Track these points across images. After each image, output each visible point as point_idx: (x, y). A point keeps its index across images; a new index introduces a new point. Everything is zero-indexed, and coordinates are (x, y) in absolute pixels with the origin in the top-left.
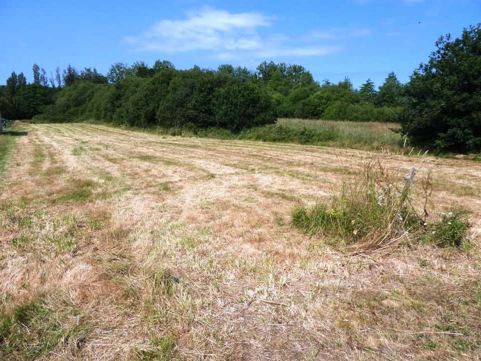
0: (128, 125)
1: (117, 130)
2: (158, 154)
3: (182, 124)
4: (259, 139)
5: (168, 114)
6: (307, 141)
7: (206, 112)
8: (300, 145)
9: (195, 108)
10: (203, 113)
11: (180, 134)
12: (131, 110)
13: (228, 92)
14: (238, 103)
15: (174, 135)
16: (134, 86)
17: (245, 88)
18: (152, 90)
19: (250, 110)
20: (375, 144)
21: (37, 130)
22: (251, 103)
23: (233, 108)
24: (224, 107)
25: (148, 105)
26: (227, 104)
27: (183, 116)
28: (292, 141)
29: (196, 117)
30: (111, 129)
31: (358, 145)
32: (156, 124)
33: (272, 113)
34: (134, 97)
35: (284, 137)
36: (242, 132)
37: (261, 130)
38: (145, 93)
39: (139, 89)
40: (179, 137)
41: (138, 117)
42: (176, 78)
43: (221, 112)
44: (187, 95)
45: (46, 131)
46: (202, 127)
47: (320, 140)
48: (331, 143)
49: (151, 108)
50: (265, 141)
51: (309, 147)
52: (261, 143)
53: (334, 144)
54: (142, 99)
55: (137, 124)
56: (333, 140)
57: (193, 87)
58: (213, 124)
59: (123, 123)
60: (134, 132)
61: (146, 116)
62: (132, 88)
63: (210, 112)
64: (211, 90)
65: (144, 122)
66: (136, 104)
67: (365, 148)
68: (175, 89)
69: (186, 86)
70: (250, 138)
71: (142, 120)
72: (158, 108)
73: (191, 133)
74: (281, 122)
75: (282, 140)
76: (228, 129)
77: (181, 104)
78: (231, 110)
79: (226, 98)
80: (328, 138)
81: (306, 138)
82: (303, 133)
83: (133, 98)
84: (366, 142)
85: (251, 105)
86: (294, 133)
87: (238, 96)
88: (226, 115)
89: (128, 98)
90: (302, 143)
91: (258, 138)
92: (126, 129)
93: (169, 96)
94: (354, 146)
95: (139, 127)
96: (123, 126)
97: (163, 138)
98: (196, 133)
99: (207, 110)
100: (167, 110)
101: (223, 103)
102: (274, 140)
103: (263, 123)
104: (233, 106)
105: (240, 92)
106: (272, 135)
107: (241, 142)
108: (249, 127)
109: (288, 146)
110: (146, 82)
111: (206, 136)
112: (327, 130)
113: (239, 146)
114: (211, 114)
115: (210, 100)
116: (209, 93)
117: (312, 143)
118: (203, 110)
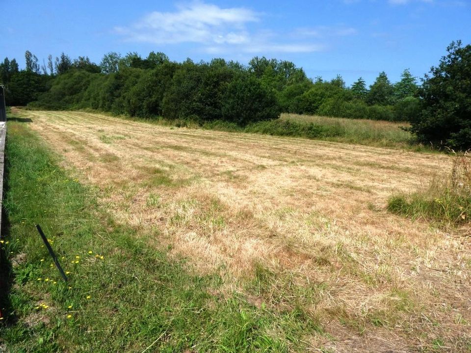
0: (129, 115)
1: (117, 119)
3: (186, 115)
4: (266, 133)
5: (172, 106)
6: (315, 136)
7: (212, 104)
8: (308, 140)
9: (200, 101)
10: (209, 105)
11: (185, 125)
12: (133, 100)
13: (235, 87)
14: (245, 98)
15: (179, 126)
16: (135, 77)
17: (251, 83)
18: (156, 81)
19: (256, 105)
20: (384, 141)
22: (257, 98)
23: (239, 102)
24: (231, 101)
25: (151, 96)
26: (233, 98)
27: (188, 108)
28: (300, 135)
29: (202, 109)
30: (111, 118)
31: (366, 141)
32: (158, 115)
33: (277, 107)
34: (135, 87)
35: (290, 131)
36: (248, 126)
37: (268, 124)
38: (148, 84)
39: (140, 80)
40: (185, 128)
41: (140, 108)
42: (180, 71)
43: (227, 106)
44: (192, 88)
46: (207, 119)
47: (327, 136)
48: (338, 138)
49: (153, 99)
50: (272, 134)
51: (315, 141)
52: (268, 136)
53: (342, 139)
54: (144, 90)
55: (138, 115)
56: (341, 136)
57: (198, 80)
58: (218, 117)
59: (122, 113)
60: (136, 122)
61: (148, 107)
62: (132, 78)
63: (215, 105)
64: (217, 84)
65: (146, 112)
66: (138, 95)
67: (376, 144)
68: (179, 82)
69: (191, 79)
70: (257, 132)
71: (144, 111)
72: (161, 99)
73: (197, 125)
74: (284, 116)
75: (289, 134)
76: (234, 122)
77: (187, 96)
78: (238, 105)
79: (232, 92)
80: (335, 134)
81: (314, 133)
82: (310, 129)
83: (135, 89)
84: (374, 139)
85: (258, 100)
86: (302, 128)
87: (244, 90)
88: (233, 108)
89: (128, 88)
90: (311, 138)
91: (265, 132)
92: (126, 119)
93: (173, 88)
94: (364, 142)
95: (140, 117)
96: (123, 116)
97: (171, 129)
98: (201, 125)
99: (213, 103)
100: (172, 101)
101: (229, 97)
102: (282, 134)
103: (268, 117)
104: (240, 101)
105: (246, 87)
106: (280, 130)
107: (249, 135)
108: (255, 121)
109: (299, 140)
110: (147, 75)
111: (212, 128)
112: (334, 126)
114: (216, 107)
115: (216, 93)
116: (214, 87)
117: (321, 138)
118: (209, 103)
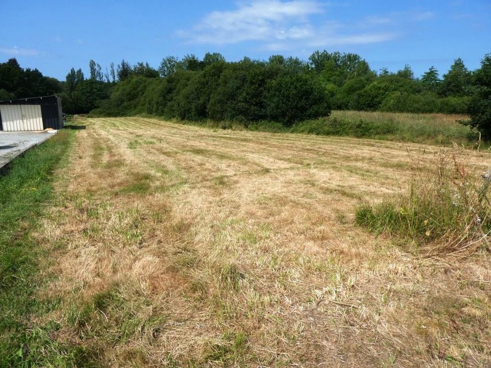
0: (179, 119)
1: (168, 123)
2: (210, 148)
3: (232, 117)
4: (312, 133)
5: (218, 107)
6: (363, 135)
7: (256, 104)
8: (355, 139)
9: (246, 101)
10: (254, 105)
11: (230, 127)
12: (182, 103)
13: (280, 84)
14: (291, 96)
15: (224, 128)
16: (185, 79)
17: (298, 79)
18: (203, 83)
19: (303, 103)
20: (440, 138)
21: (94, 124)
22: (304, 95)
23: (285, 100)
24: (275, 99)
25: (199, 98)
26: (278, 96)
27: (234, 109)
28: (347, 134)
29: (247, 109)
30: (163, 123)
31: (420, 139)
32: (206, 117)
33: (325, 105)
34: (185, 90)
35: (338, 130)
36: (294, 125)
37: (314, 123)
38: (196, 86)
39: (190, 82)
40: (230, 131)
41: (189, 111)
42: (227, 70)
43: (273, 105)
44: (238, 88)
45: (103, 125)
46: (253, 120)
47: (377, 133)
48: (389, 137)
49: (201, 101)
50: (318, 134)
51: (365, 141)
52: (314, 136)
53: (393, 137)
54: (192, 93)
55: (188, 118)
56: (392, 133)
57: (244, 80)
58: (264, 117)
59: (174, 117)
60: (185, 126)
61: (196, 109)
62: (183, 81)
63: (261, 105)
65: (195, 115)
66: (187, 98)
67: (429, 141)
68: (225, 82)
69: (237, 78)
70: (302, 131)
71: (193, 113)
72: (209, 101)
73: (242, 127)
74: (335, 114)
75: (336, 133)
76: (279, 122)
77: (232, 97)
78: (283, 103)
79: (277, 90)
80: (387, 132)
81: (363, 131)
82: (359, 126)
83: (184, 91)
84: (429, 136)
85: (304, 97)
86: (349, 126)
87: (290, 88)
88: (277, 107)
89: (179, 92)
90: (358, 137)
91: (311, 131)
92: (177, 122)
93: (220, 89)
94: (416, 140)
95: (190, 120)
96: (174, 120)
97: (214, 131)
98: (246, 127)
99: (258, 103)
100: (218, 103)
101: (275, 95)
102: (328, 134)
103: (316, 116)
104: (285, 99)
105: (292, 84)
106: (326, 128)
107: (293, 135)
108: (302, 120)
109: (343, 139)
110: (197, 75)
111: (257, 129)
112: (386, 123)
113: (292, 140)
114: (262, 107)
115: (262, 92)
116: (260, 85)
117: (369, 137)
118: (254, 103)
